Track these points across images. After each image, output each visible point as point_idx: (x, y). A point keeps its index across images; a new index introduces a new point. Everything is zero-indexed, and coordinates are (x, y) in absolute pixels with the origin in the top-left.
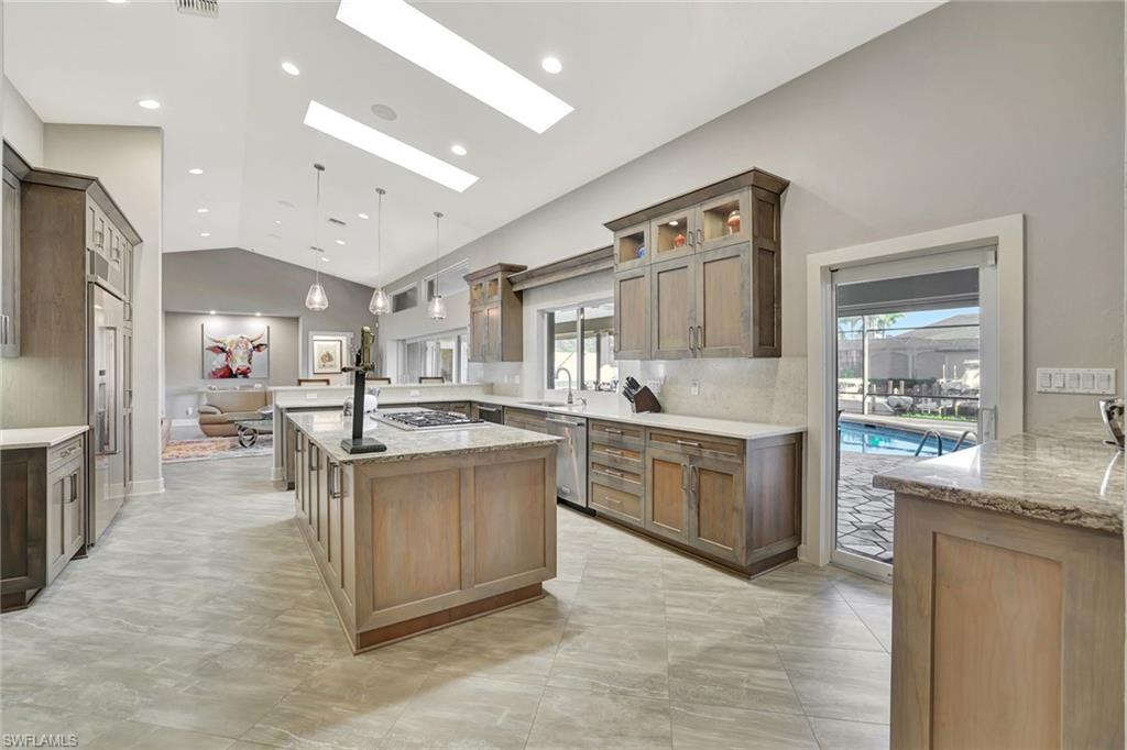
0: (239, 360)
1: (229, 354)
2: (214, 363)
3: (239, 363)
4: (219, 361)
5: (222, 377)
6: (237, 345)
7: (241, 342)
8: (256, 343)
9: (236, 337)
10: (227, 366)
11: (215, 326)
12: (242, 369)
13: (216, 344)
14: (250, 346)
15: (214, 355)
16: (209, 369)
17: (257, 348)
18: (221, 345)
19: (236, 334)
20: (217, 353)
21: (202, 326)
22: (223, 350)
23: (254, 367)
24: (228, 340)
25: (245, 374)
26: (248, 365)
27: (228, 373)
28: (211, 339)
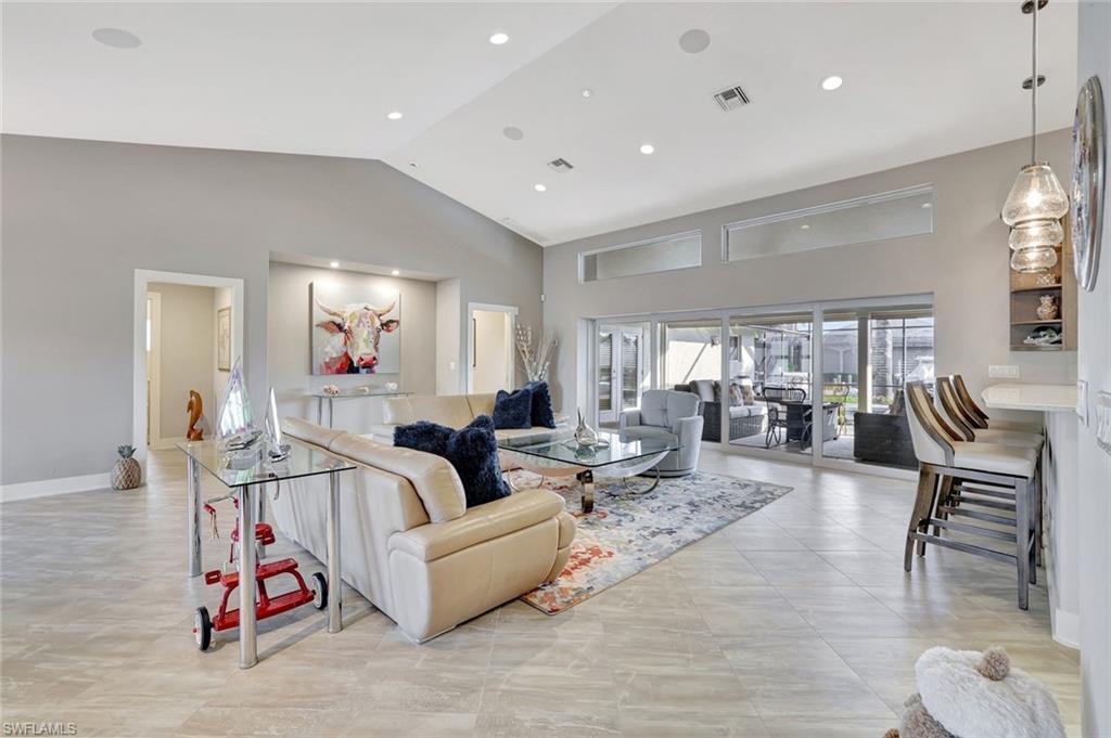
0: (362, 345)
1: (348, 333)
2: (328, 349)
3: (361, 351)
4: (333, 346)
5: (339, 371)
6: (360, 321)
7: (365, 315)
8: (385, 318)
9: (357, 307)
10: (346, 354)
11: (330, 289)
12: (367, 358)
13: (329, 318)
14: (378, 324)
15: (327, 335)
16: (319, 361)
17: (386, 325)
18: (338, 320)
19: (358, 302)
20: (332, 332)
21: (311, 286)
22: (340, 328)
23: (381, 356)
24: (349, 311)
25: (369, 366)
26: (374, 354)
27: (349, 367)
28: (322, 307)
